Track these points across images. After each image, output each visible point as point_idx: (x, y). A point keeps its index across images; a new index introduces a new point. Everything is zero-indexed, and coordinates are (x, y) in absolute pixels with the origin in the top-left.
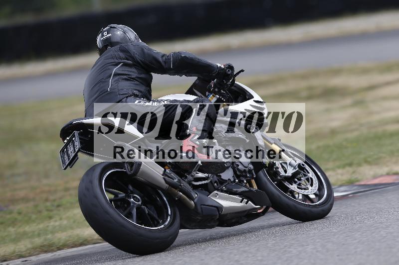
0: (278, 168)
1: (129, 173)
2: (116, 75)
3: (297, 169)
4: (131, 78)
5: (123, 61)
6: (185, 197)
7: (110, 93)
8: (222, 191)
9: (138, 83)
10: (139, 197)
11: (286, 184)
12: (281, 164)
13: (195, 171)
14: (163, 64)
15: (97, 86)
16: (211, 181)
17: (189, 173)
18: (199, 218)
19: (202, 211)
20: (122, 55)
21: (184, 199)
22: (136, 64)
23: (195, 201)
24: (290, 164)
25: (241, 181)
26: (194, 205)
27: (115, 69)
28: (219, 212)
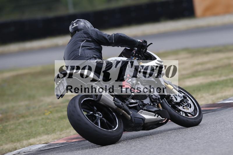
0: (172, 98)
1: (95, 100)
2: (83, 47)
3: (183, 98)
4: (91, 48)
5: (86, 39)
6: (126, 113)
7: (80, 56)
8: (144, 110)
9: (95, 51)
10: (101, 114)
11: (177, 106)
12: (174, 95)
13: (130, 99)
14: (109, 40)
15: (73, 53)
16: (138, 105)
17: (127, 100)
18: (133, 125)
19: (135, 121)
20: (85, 36)
21: (125, 114)
22: (94, 41)
23: (131, 115)
24: (178, 96)
25: (154, 105)
26: (130, 118)
27: (82, 43)
28: (143, 122)
